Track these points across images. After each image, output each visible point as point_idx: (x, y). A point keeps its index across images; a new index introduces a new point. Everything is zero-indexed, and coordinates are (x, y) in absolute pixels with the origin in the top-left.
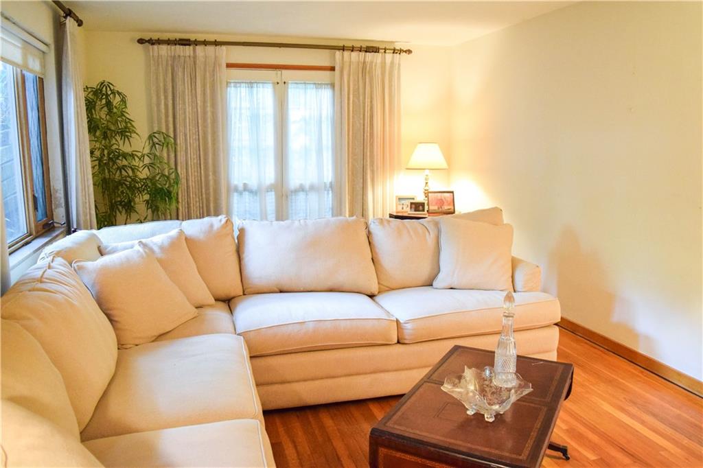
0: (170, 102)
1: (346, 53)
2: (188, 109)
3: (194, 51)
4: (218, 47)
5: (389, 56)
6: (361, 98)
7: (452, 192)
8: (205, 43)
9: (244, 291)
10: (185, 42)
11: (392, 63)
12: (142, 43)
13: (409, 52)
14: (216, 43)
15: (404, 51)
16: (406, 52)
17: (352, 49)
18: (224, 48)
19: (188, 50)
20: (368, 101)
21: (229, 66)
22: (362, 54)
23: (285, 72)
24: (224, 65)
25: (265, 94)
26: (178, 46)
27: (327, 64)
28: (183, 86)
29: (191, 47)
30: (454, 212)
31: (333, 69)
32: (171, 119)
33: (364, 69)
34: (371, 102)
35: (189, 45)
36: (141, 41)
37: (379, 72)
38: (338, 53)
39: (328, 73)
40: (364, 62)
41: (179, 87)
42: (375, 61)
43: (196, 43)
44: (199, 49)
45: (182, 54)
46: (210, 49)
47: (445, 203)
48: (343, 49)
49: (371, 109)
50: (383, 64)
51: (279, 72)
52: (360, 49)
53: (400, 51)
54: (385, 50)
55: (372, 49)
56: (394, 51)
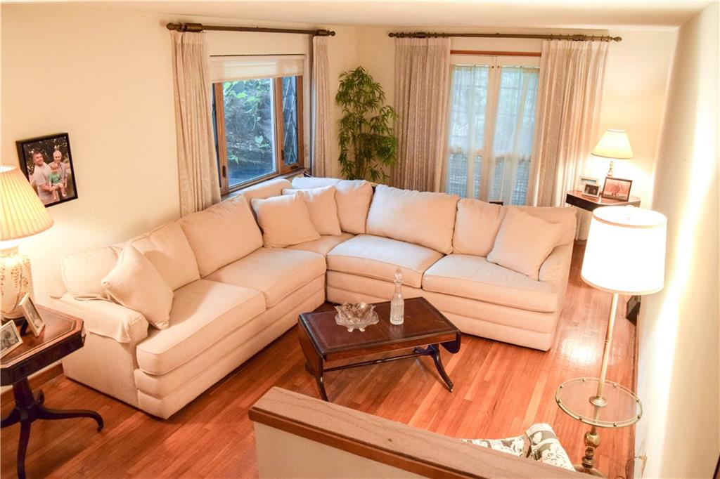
0: (407, 81)
1: (553, 42)
2: (418, 87)
3: (427, 41)
4: (445, 39)
5: (596, 44)
6: (563, 83)
7: (631, 181)
8: (436, 35)
10: (421, 35)
11: (599, 51)
12: (392, 37)
13: (618, 39)
14: (444, 35)
15: (612, 39)
16: (614, 39)
17: (560, 37)
18: (450, 39)
19: (422, 41)
20: (568, 88)
21: (452, 52)
22: (569, 42)
23: (500, 58)
24: (449, 52)
25: (483, 76)
26: (415, 39)
27: (538, 51)
28: (417, 69)
29: (425, 39)
30: (627, 201)
31: (539, 55)
32: (407, 94)
33: (569, 56)
34: (572, 87)
35: (424, 37)
36: (391, 35)
37: (583, 59)
38: (545, 42)
39: (537, 59)
40: (570, 50)
42: (580, 49)
43: (429, 35)
44: (431, 40)
45: (418, 45)
46: (440, 39)
47: (621, 191)
48: (550, 37)
49: (572, 92)
50: (590, 50)
51: (495, 58)
52: (567, 38)
53: (608, 39)
54: (593, 38)
55: (580, 37)
56: (602, 39)
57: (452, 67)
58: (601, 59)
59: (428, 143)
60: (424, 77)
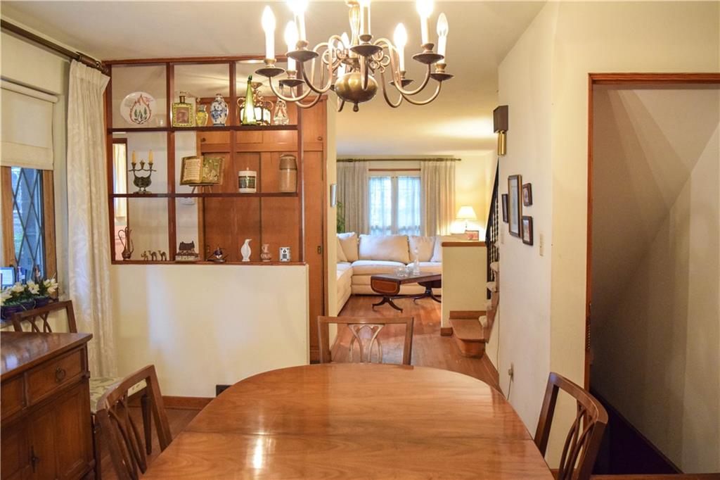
1: (427, 162)
2: (351, 190)
3: (354, 164)
4: (365, 162)
5: (449, 163)
6: (434, 184)
7: (478, 231)
8: (359, 160)
9: (359, 258)
10: (350, 161)
11: (451, 166)
13: (460, 160)
14: (364, 160)
16: (458, 160)
17: (430, 160)
18: (368, 162)
19: (352, 164)
20: (437, 186)
21: (370, 170)
22: (435, 162)
23: (397, 172)
24: (368, 170)
25: (387, 183)
26: (347, 163)
27: (418, 167)
31: (420, 170)
32: (343, 195)
33: (436, 169)
35: (352, 162)
37: (443, 171)
38: (422, 162)
39: (418, 172)
40: (436, 166)
41: (347, 181)
42: (441, 165)
43: (356, 161)
44: (357, 163)
45: (350, 166)
46: (362, 163)
47: (474, 237)
48: (425, 160)
49: (439, 190)
50: (446, 166)
51: (394, 172)
52: (434, 160)
53: (455, 160)
54: (447, 160)
55: (440, 159)
56: (452, 160)
57: (370, 178)
58: (453, 170)
59: (358, 224)
60: (354, 185)
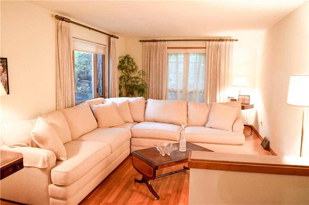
0: (149, 61)
1: (211, 42)
2: (154, 63)
3: (157, 43)
4: (165, 42)
5: (228, 43)
6: (216, 59)
7: (249, 96)
8: (161, 41)
9: (144, 120)
10: (154, 41)
11: (229, 45)
12: (141, 42)
13: (237, 40)
14: (164, 41)
15: (234, 40)
16: (235, 40)
17: (213, 40)
18: (167, 42)
19: (155, 43)
20: (218, 60)
21: (168, 48)
22: (218, 42)
23: (188, 50)
24: (167, 48)
25: (181, 57)
26: (152, 42)
27: (204, 46)
28: (153, 56)
29: (156, 42)
30: (249, 104)
31: (206, 48)
32: (148, 66)
33: (218, 48)
34: (220, 60)
35: (155, 42)
36: (141, 41)
37: (223, 48)
38: (207, 42)
39: (204, 49)
40: (218, 45)
41: (151, 56)
42: (222, 45)
43: (158, 41)
44: (158, 43)
45: (153, 45)
46: (162, 42)
47: (246, 100)
48: (209, 40)
49: (220, 63)
50: (226, 45)
51: (186, 50)
52: (216, 40)
53: (233, 40)
54: (227, 40)
55: (221, 40)
56: (230, 40)
57: (168, 54)
58: (231, 48)
59: (159, 87)
60: (156, 59)
